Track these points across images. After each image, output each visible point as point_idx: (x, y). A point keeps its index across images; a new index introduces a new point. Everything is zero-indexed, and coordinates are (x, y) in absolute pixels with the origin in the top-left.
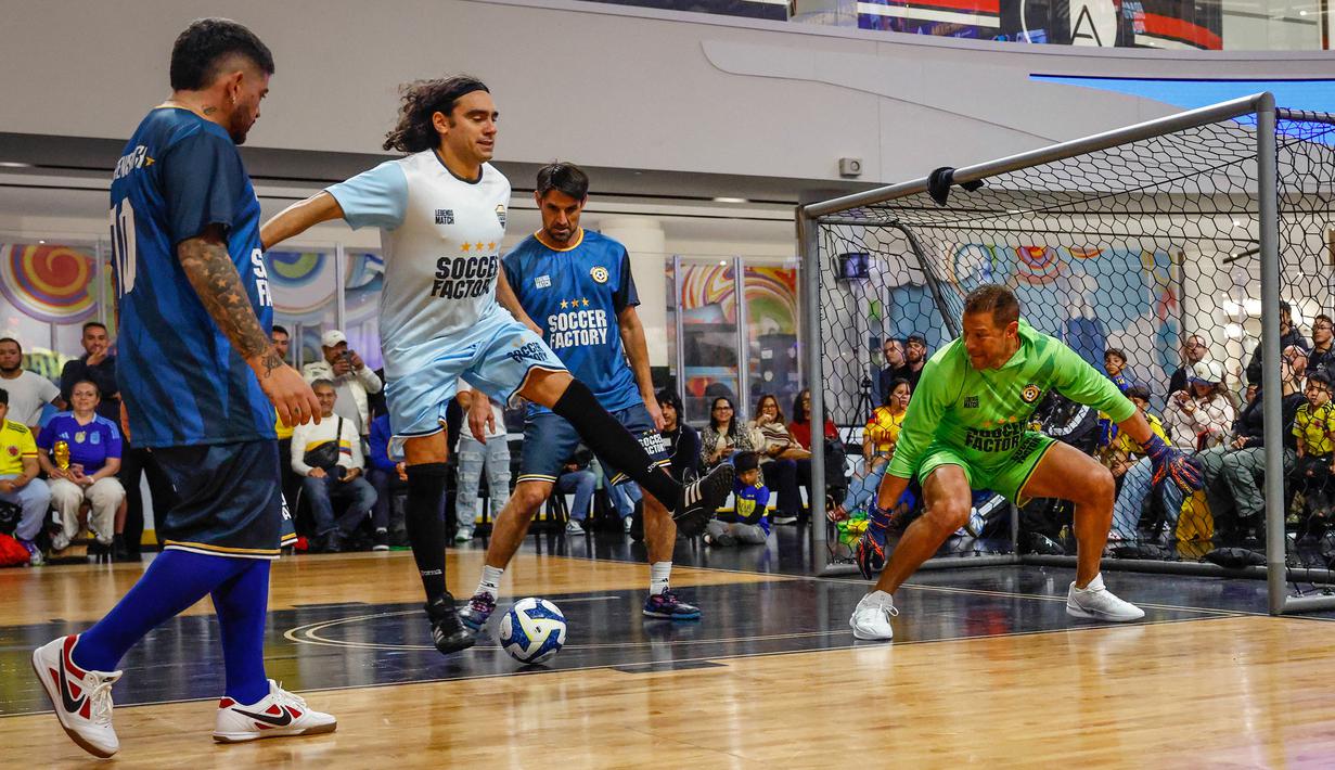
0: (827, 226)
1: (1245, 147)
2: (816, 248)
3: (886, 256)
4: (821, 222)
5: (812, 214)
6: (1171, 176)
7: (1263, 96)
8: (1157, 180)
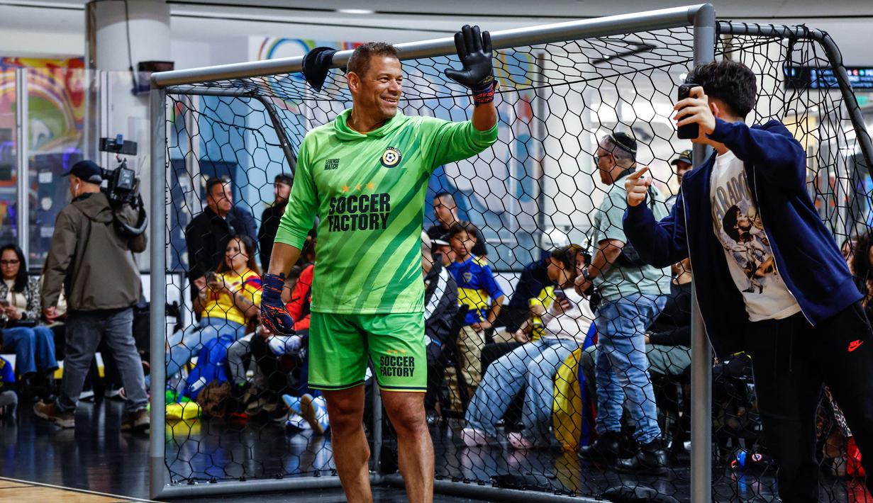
0: (175, 97)
1: (676, 53)
2: (163, 121)
3: (241, 130)
4: (169, 92)
5: (159, 83)
6: (587, 76)
7: (701, 8)
8: (569, 79)
